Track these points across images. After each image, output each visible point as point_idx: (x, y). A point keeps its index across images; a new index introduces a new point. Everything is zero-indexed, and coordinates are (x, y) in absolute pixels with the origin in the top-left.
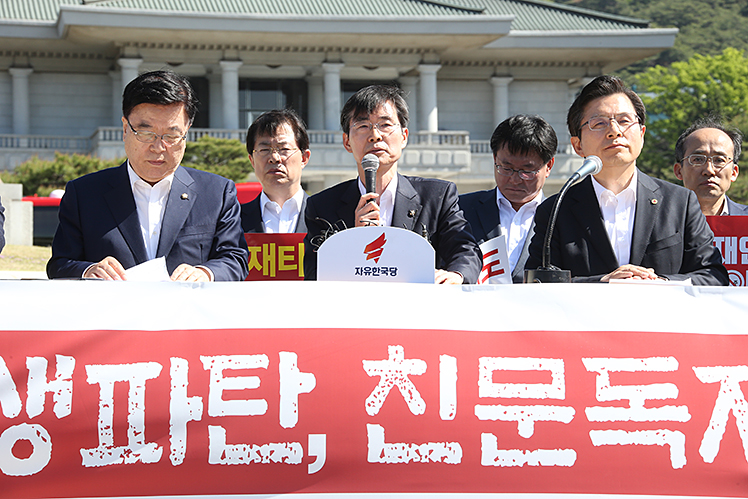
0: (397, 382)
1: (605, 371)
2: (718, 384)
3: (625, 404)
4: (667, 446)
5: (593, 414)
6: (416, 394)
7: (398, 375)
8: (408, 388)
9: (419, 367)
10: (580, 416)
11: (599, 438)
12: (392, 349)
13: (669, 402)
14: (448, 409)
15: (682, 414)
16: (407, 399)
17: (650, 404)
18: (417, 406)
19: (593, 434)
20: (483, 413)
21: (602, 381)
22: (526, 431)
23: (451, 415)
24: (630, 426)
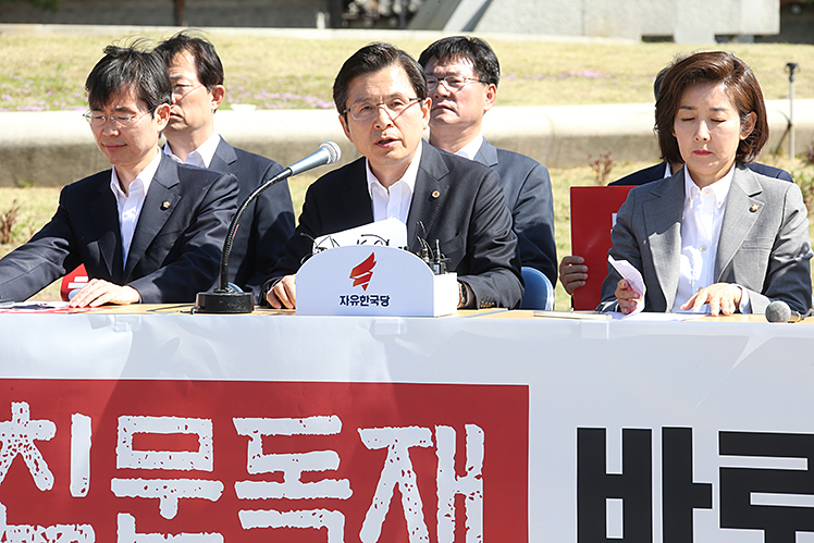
0: (22, 450)
1: (259, 434)
2: (385, 450)
3: (278, 477)
4: (324, 529)
5: (244, 490)
6: (43, 465)
7: (23, 440)
8: (34, 457)
9: (47, 430)
10: (229, 492)
11: (249, 519)
12: (15, 407)
13: (329, 474)
14: (79, 484)
15: (342, 489)
16: (33, 471)
17: (308, 477)
18: (44, 480)
19: (242, 514)
20: (121, 488)
21: (255, 447)
22: (169, 511)
23: (83, 491)
24: (283, 505)
